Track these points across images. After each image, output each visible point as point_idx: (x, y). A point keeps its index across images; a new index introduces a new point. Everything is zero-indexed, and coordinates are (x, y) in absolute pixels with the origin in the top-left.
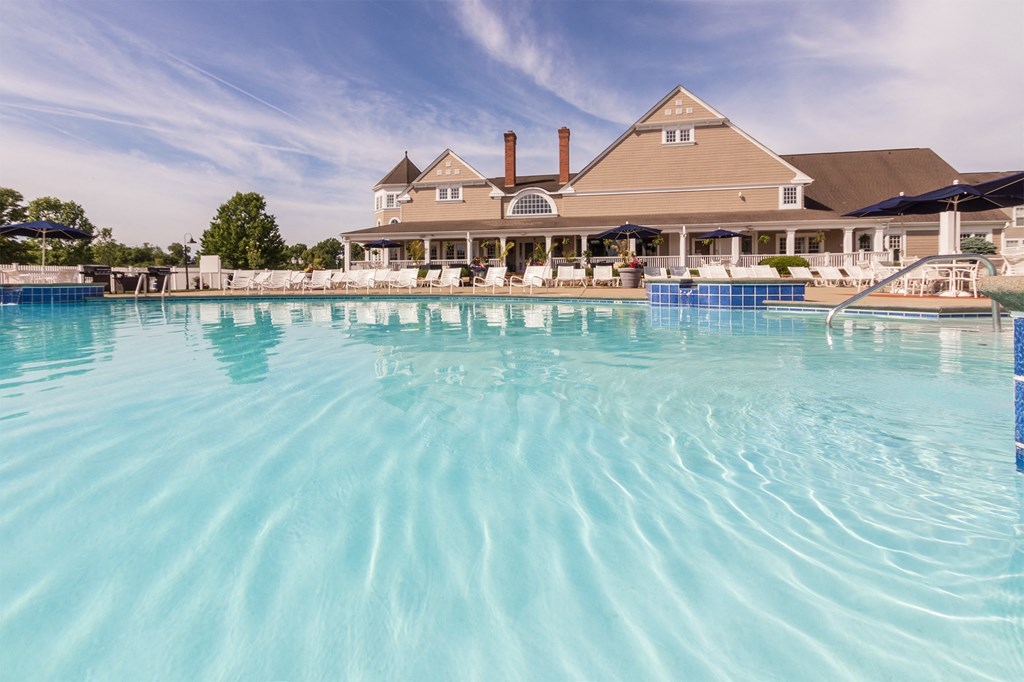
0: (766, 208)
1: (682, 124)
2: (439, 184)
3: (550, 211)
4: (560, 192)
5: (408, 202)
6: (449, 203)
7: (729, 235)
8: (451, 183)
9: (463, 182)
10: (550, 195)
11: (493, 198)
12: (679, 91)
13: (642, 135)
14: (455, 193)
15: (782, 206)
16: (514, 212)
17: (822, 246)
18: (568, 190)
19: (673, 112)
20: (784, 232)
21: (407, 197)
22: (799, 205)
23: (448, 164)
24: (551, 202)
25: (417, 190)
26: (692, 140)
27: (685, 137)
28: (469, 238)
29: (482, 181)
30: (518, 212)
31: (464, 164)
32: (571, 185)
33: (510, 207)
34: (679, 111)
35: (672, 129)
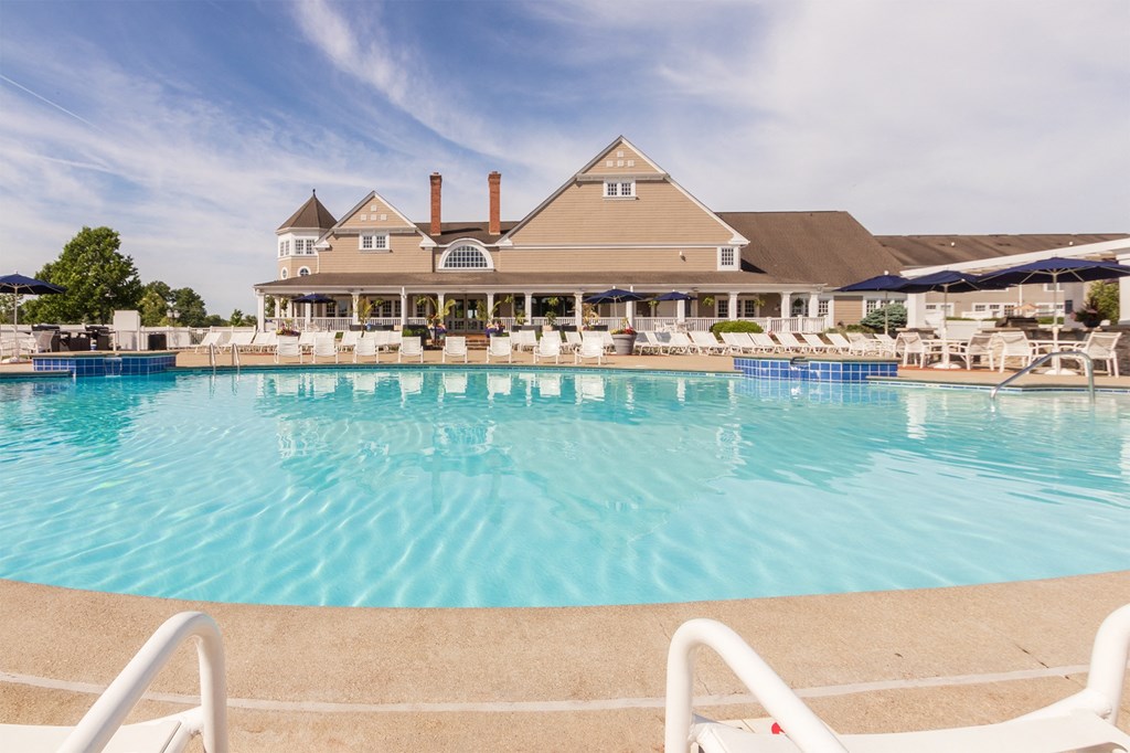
0: (706, 269)
1: (624, 177)
2: (363, 231)
3: (486, 265)
4: (496, 245)
5: (327, 249)
6: (375, 252)
7: (674, 297)
8: (377, 231)
9: (390, 230)
10: (486, 248)
11: (423, 248)
12: (621, 142)
13: (584, 186)
14: (381, 241)
15: (721, 268)
16: (446, 265)
17: (757, 310)
18: (506, 242)
19: (615, 163)
20: (726, 294)
21: (325, 244)
22: (735, 267)
23: (373, 208)
24: (487, 255)
25: (337, 236)
26: (633, 194)
27: (626, 191)
28: (403, 293)
29: (411, 229)
30: (451, 265)
31: (392, 208)
32: (509, 237)
33: (442, 259)
34: (620, 164)
35: (614, 182)
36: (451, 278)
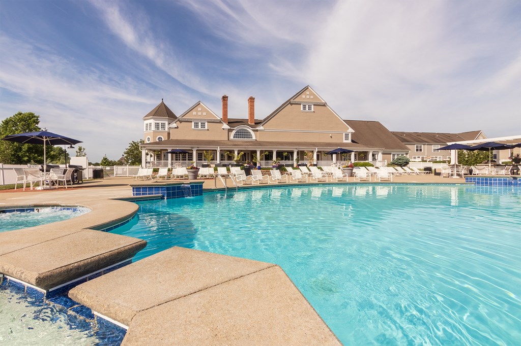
0: (339, 141)
1: (309, 102)
2: (194, 120)
3: (252, 138)
5: (175, 128)
6: (200, 130)
8: (201, 120)
9: (208, 120)
10: (252, 130)
11: (223, 129)
12: (308, 88)
13: (293, 105)
14: (203, 125)
15: (345, 141)
16: (234, 137)
18: (260, 128)
19: (306, 96)
21: (174, 125)
22: (349, 141)
23: (199, 109)
24: (252, 133)
25: (180, 122)
26: (312, 110)
27: (310, 108)
29: (218, 120)
30: (236, 137)
31: (208, 110)
32: (262, 126)
33: (232, 134)
34: (308, 97)
35: (305, 104)
36: (239, 143)
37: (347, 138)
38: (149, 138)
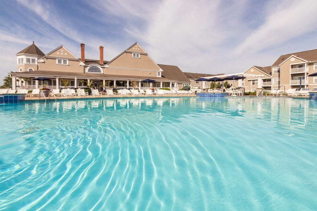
0: (155, 76)
1: (137, 52)
2: (58, 58)
3: (101, 72)
4: (104, 66)
5: (43, 63)
8: (63, 58)
9: (69, 58)
10: (101, 67)
11: (81, 65)
12: (136, 44)
13: (127, 53)
14: (65, 62)
16: (88, 71)
18: (106, 66)
19: (135, 49)
20: (160, 82)
21: (42, 61)
23: (62, 51)
24: (101, 69)
25: (47, 59)
26: (139, 57)
27: (138, 56)
28: (76, 79)
29: (77, 59)
30: (90, 71)
31: (69, 52)
32: (108, 65)
34: (136, 49)
35: (135, 53)
36: (91, 75)
37: (159, 75)
38: (21, 69)
